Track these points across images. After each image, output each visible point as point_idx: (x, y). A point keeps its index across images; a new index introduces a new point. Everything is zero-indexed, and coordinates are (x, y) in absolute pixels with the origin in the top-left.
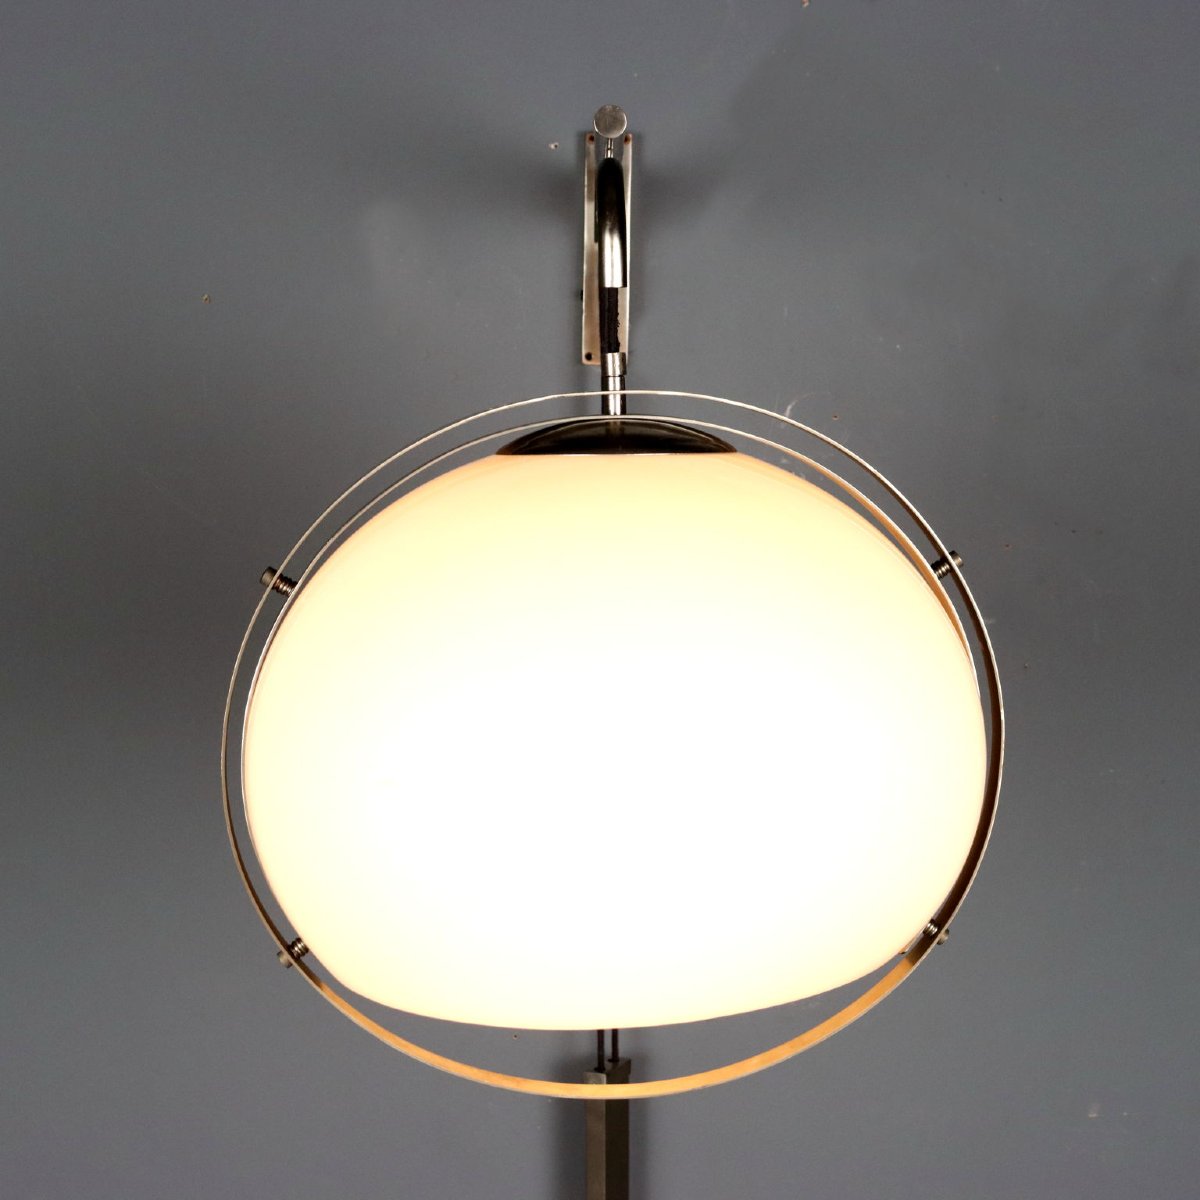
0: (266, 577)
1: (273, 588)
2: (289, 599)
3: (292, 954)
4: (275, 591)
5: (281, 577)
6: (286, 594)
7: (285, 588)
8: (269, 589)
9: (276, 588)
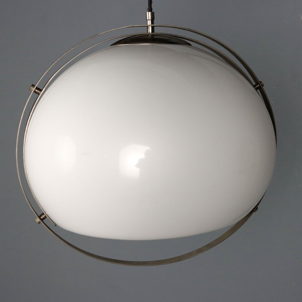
0: (32, 88)
1: (34, 92)
2: (40, 96)
3: (40, 219)
4: (34, 93)
5: (37, 88)
6: (39, 94)
7: (38, 91)
8: (33, 92)
9: (35, 92)
